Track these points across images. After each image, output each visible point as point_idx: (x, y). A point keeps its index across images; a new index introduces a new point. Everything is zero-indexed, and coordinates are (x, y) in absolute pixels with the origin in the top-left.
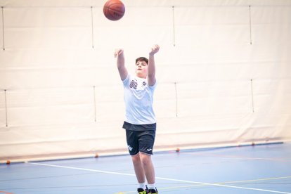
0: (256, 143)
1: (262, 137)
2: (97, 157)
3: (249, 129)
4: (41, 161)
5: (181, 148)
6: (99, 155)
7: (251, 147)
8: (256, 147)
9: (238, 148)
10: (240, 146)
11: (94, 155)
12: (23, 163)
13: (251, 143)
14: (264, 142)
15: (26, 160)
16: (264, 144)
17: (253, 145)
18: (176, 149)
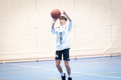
0: (113, 55)
1: (115, 53)
2: (37, 61)
3: (110, 49)
4: (11, 63)
5: (77, 57)
6: (39, 60)
7: (110, 57)
8: (113, 57)
9: (104, 58)
10: (105, 57)
11: (36, 60)
12: (2, 63)
13: (110, 55)
14: (117, 55)
15: (4, 62)
16: (116, 56)
17: (111, 56)
18: (75, 58)
